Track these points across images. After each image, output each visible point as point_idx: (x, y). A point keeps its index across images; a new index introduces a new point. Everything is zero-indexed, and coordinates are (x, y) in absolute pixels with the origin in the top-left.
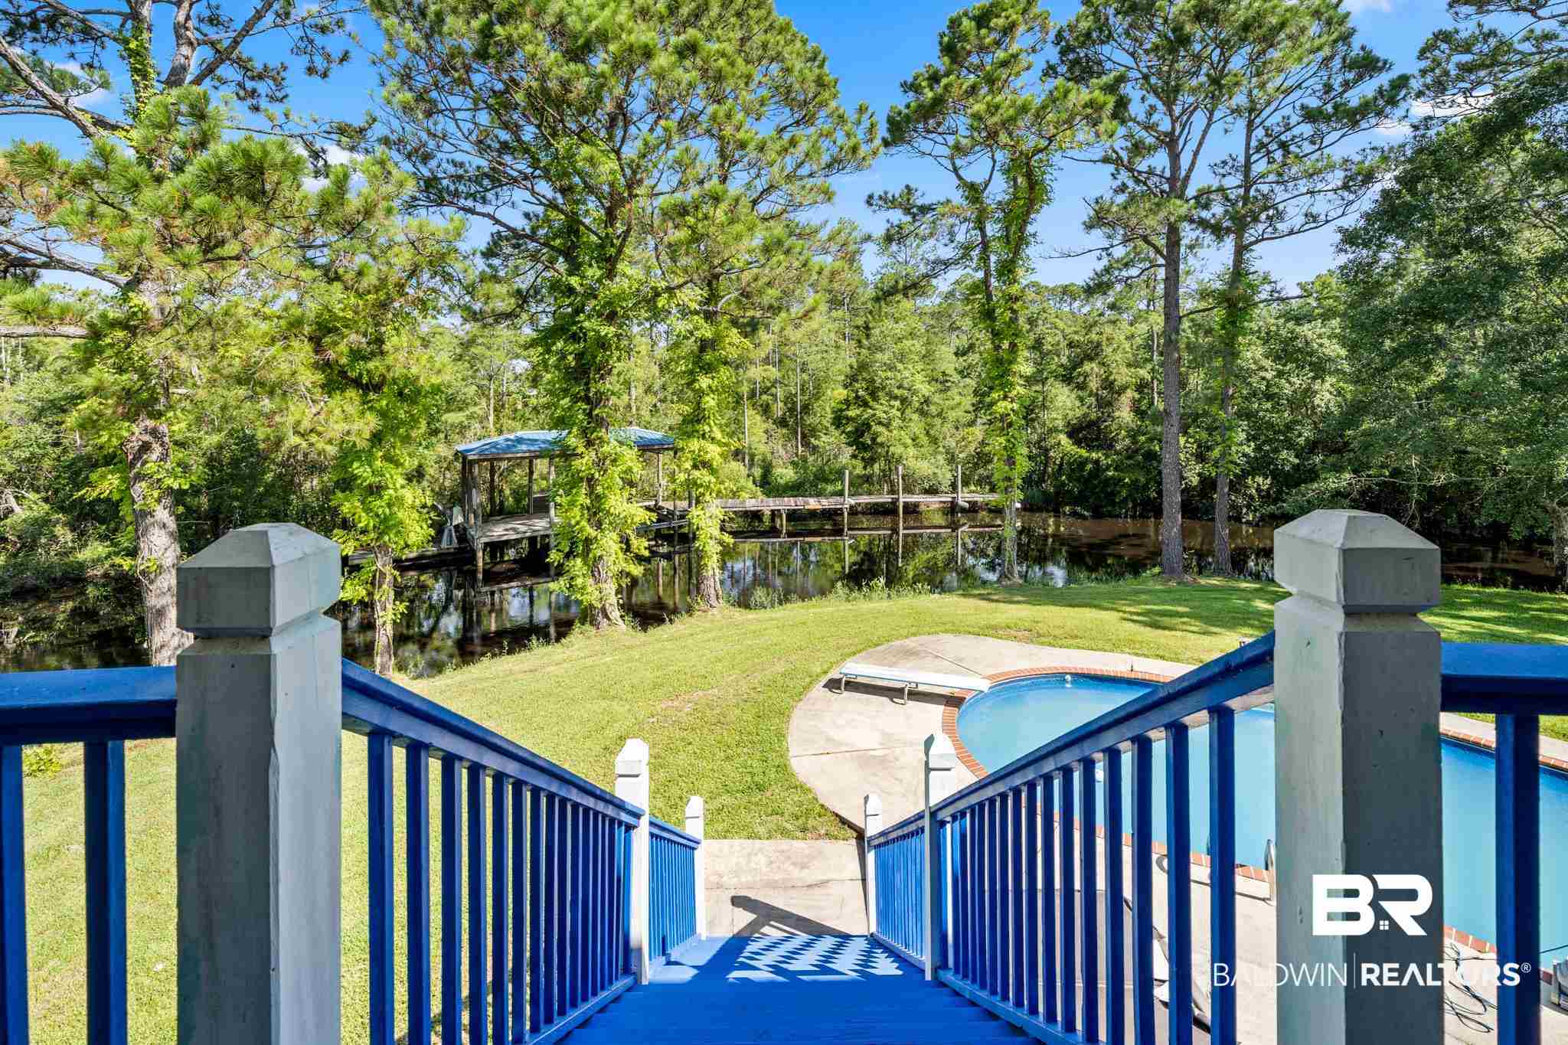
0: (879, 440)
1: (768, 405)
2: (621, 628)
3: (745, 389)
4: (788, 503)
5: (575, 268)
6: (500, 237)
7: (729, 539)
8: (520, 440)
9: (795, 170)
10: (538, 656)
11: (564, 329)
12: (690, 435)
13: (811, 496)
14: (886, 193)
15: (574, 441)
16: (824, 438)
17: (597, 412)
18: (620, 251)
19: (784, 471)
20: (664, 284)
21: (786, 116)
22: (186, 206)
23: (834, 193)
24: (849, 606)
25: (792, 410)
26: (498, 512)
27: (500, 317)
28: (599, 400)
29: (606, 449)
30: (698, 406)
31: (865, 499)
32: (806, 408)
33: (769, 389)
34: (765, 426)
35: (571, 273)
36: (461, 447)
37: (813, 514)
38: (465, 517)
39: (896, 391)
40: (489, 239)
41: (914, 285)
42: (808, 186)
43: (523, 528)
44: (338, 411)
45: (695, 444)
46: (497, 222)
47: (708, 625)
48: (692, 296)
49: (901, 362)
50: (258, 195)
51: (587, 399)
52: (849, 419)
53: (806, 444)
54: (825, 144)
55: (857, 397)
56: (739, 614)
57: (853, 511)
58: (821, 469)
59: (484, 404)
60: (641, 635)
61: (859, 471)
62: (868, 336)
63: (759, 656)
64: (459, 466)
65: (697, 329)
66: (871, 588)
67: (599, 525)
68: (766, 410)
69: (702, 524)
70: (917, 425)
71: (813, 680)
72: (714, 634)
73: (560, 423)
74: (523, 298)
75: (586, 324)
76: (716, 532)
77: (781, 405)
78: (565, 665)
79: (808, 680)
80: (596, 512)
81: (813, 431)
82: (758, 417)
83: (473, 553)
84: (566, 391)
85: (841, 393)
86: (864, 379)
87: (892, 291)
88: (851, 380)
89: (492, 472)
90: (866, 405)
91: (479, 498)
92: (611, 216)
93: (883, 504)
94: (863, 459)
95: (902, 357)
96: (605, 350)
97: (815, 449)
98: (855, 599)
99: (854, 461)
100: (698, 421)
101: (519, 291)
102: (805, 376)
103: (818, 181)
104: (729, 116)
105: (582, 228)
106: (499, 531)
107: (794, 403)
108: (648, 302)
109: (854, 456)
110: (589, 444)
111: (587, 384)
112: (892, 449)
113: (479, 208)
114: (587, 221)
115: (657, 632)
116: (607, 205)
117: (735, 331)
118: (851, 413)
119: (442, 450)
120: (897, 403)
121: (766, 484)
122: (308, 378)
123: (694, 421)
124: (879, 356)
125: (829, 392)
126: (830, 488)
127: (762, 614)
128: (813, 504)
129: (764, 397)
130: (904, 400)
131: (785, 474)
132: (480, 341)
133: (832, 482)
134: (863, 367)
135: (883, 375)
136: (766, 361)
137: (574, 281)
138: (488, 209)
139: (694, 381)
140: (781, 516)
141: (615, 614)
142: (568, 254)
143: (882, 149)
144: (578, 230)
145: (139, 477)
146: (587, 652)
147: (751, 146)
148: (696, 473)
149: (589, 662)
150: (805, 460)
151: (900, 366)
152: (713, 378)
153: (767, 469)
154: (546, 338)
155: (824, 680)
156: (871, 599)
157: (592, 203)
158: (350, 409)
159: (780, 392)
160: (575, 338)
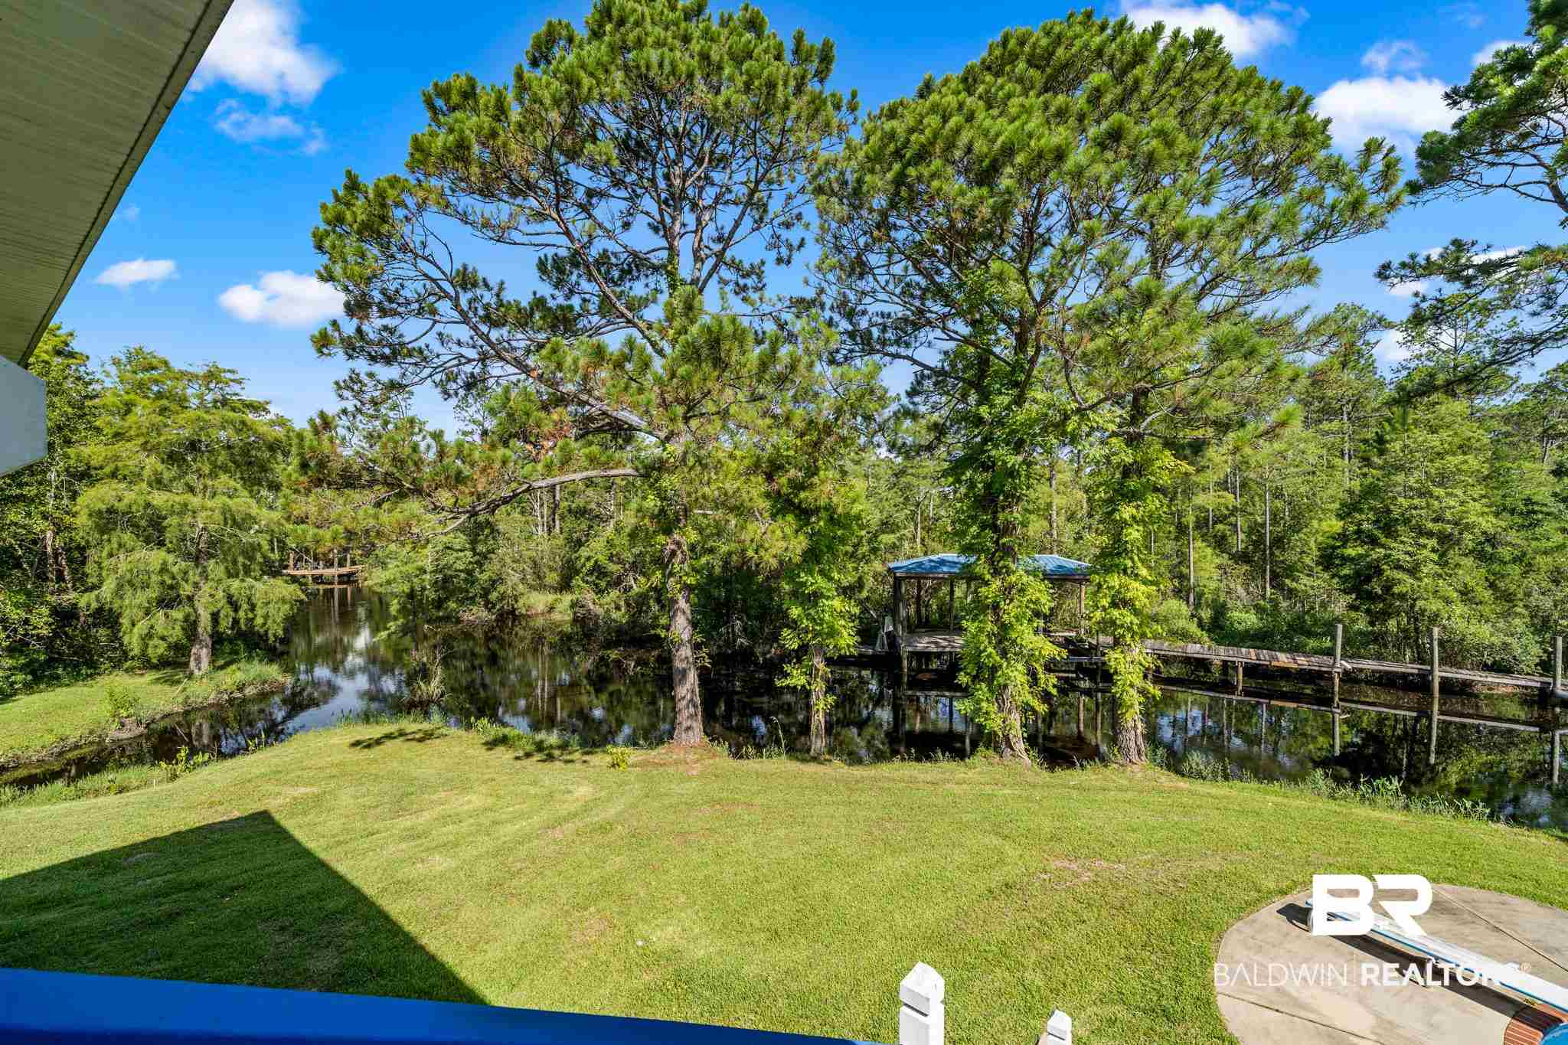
0: (1396, 590)
1: (1224, 537)
2: (1026, 760)
3: (1190, 519)
4: (1249, 655)
5: (985, 398)
6: (923, 376)
7: (1156, 691)
8: (943, 562)
9: (1254, 250)
10: (941, 770)
11: (974, 458)
12: (1108, 570)
13: (1281, 650)
14: (1413, 257)
15: (982, 568)
16: (1305, 580)
17: (1004, 540)
18: (1029, 376)
19: (1244, 615)
20: (1074, 406)
21: (1244, 188)
22: (673, 375)
23: (1317, 270)
24: (1333, 806)
25: (1258, 544)
26: (923, 625)
27: (920, 449)
28: (1008, 529)
29: (1013, 578)
30: (1117, 538)
31: (1370, 665)
32: (1279, 542)
33: (1226, 517)
34: (1218, 561)
35: (979, 403)
36: (892, 565)
37: (1285, 673)
38: (894, 625)
39: (1430, 525)
40: (912, 378)
41: (1467, 379)
42: (1275, 267)
43: (945, 643)
44: (778, 533)
45: (1115, 580)
46: (915, 362)
47: (1125, 782)
48: (1109, 416)
49: (1441, 485)
50: (719, 363)
51: (994, 528)
52: (1345, 559)
53: (1277, 584)
54: (1307, 210)
55: (1359, 532)
56: (1167, 779)
57: (1348, 677)
58: (1300, 618)
59: (912, 528)
60: (1046, 775)
61: (1362, 625)
62: (1382, 453)
63: (1186, 840)
64: (891, 580)
65: (1115, 454)
66: (1376, 790)
67: (1004, 654)
68: (1220, 543)
69: (1121, 668)
70: (1470, 572)
71: (1262, 897)
72: (1129, 795)
73: (967, 549)
74: (939, 430)
75: (993, 453)
76: (1138, 682)
77: (1242, 536)
78: (965, 786)
79: (1254, 894)
80: (1003, 638)
81: (1290, 571)
82: (1209, 551)
83: (900, 659)
84: (974, 518)
85: (1336, 525)
86: (1371, 509)
87: (1427, 387)
88: (1348, 510)
89: (919, 589)
90: (1374, 542)
91: (907, 611)
92: (1022, 342)
93: (1404, 676)
94: (1368, 611)
95: (1443, 479)
96: (1013, 478)
97: (1291, 593)
98: (1345, 798)
99: (1353, 614)
100: (1119, 554)
101: (936, 425)
102: (1279, 504)
103: (1292, 258)
104: (1163, 206)
105: (992, 358)
106: (923, 644)
107: (1262, 536)
108: (1056, 426)
109: (1352, 607)
110: (996, 572)
111: (995, 513)
112: (1420, 603)
113: (903, 351)
114: (997, 350)
115: (1063, 775)
116: (1017, 330)
117: (1168, 453)
118: (1351, 552)
119: (878, 566)
120: (1433, 542)
121: (1218, 627)
122: (764, 504)
123: (1112, 556)
124: (1400, 478)
125: (1315, 523)
126: (1312, 643)
127: (1199, 786)
128: (1283, 659)
129: (1220, 527)
130: (1444, 539)
131: (1245, 619)
132: (910, 471)
133: (1316, 635)
134: (1370, 491)
135: (1405, 503)
136: (1223, 485)
137: (984, 411)
138: (909, 352)
139: (1114, 510)
140: (1236, 669)
141: (1020, 746)
142: (977, 384)
143: (1406, 198)
144: (988, 360)
145: (671, 574)
146: (987, 778)
147: (1192, 234)
148: (1115, 613)
149: (988, 789)
150: (1275, 605)
151: (1439, 491)
152: (1137, 507)
153: (1220, 610)
154: (956, 469)
155: (1281, 902)
156: (1373, 803)
157: (1002, 331)
158: (788, 531)
159: (1241, 522)
160: (986, 467)
